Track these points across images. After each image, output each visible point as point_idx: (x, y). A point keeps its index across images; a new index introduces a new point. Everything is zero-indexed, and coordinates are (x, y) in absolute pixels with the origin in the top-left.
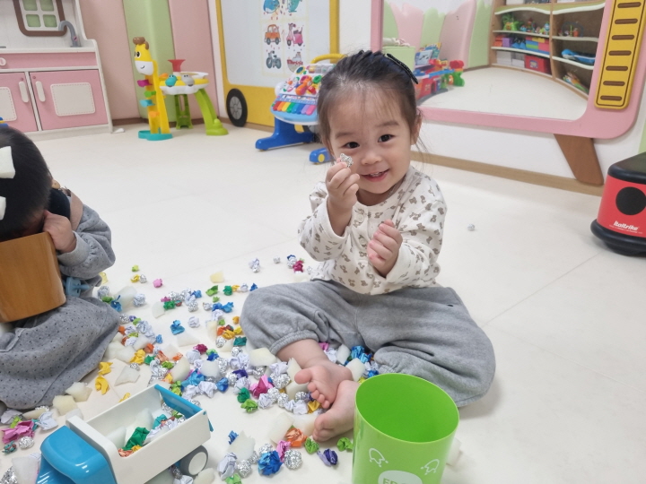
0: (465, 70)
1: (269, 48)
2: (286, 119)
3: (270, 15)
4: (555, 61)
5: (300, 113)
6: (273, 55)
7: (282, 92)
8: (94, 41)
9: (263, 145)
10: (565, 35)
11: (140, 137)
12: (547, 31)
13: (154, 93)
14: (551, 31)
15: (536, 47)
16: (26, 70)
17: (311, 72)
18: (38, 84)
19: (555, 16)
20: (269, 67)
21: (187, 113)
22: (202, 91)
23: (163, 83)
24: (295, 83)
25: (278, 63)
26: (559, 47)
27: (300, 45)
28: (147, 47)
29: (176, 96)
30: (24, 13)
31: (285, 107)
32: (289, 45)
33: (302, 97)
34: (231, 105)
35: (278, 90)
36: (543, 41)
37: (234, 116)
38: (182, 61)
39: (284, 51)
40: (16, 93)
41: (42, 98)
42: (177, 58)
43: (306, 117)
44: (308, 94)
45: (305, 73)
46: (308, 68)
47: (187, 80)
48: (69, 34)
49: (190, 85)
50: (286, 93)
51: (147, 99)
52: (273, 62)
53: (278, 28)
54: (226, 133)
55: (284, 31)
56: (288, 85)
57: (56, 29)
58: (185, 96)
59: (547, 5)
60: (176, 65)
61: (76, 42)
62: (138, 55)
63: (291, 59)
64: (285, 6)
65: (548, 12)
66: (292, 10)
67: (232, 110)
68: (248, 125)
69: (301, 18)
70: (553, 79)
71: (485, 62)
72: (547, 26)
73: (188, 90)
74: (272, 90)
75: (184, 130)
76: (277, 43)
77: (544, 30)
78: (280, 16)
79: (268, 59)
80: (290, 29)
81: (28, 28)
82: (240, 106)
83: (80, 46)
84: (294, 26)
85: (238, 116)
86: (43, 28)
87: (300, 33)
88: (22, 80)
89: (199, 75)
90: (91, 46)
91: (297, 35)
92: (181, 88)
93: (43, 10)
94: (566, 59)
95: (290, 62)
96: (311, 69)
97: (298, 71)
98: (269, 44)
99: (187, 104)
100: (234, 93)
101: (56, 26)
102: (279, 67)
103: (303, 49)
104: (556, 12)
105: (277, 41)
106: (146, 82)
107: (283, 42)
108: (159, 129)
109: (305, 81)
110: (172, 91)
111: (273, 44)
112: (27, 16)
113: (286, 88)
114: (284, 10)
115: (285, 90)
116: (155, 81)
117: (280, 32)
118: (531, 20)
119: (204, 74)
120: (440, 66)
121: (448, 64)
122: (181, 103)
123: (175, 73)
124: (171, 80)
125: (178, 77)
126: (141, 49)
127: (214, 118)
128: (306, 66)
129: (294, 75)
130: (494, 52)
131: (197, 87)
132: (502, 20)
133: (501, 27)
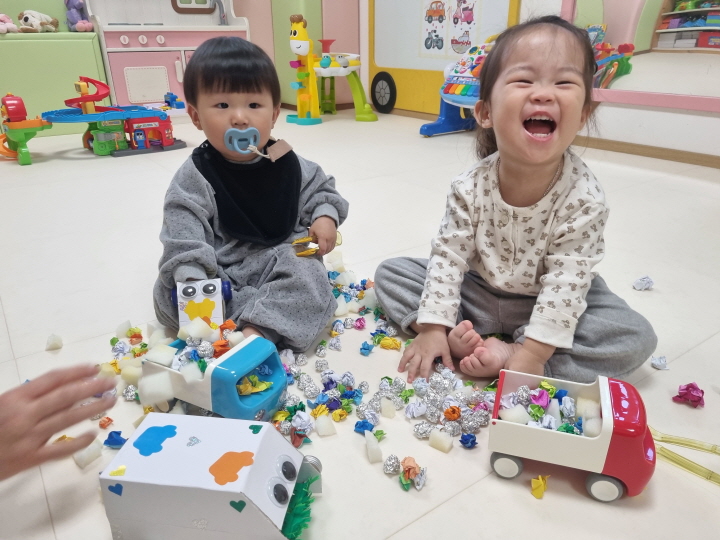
0: (635, 54)
1: (430, 27)
2: (453, 101)
6: (433, 34)
7: (453, 74)
8: (245, 19)
9: (428, 132)
11: (288, 121)
13: (308, 75)
16: (183, 49)
20: (428, 48)
21: (332, 97)
22: (354, 73)
23: (318, 64)
24: (469, 64)
25: (440, 44)
27: (469, 23)
28: (305, 26)
29: (323, 78)
31: (459, 90)
32: (456, 23)
34: (377, 89)
35: (448, 71)
37: (380, 102)
38: (333, 41)
40: (172, 72)
42: (325, 38)
45: (480, 53)
46: (483, 47)
47: (341, 61)
48: (217, 11)
49: (345, 67)
50: (459, 74)
51: (298, 81)
52: (433, 42)
53: (443, 5)
54: (376, 120)
55: (451, 8)
56: (460, 66)
57: (207, 6)
58: (332, 78)
60: (326, 45)
61: (223, 20)
62: (295, 34)
63: (457, 38)
67: (377, 95)
68: (395, 111)
71: (648, 47)
73: (342, 72)
74: (442, 73)
75: (327, 116)
76: (441, 22)
79: (428, 39)
80: (459, 6)
81: (180, 5)
82: (388, 90)
83: (228, 24)
85: (384, 101)
86: (194, 5)
87: (471, 10)
88: (178, 58)
89: (352, 56)
90: (243, 25)
91: (467, 12)
92: (336, 70)
95: (454, 42)
97: (472, 51)
98: (430, 22)
99: (332, 88)
100: (383, 77)
101: (205, 3)
102: (440, 48)
103: (472, 28)
105: (441, 19)
106: (299, 64)
107: (448, 20)
108: (309, 113)
110: (326, 73)
111: (436, 23)
113: (458, 69)
115: (456, 72)
116: (310, 61)
117: (446, 7)
119: (356, 56)
120: (608, 51)
121: (616, 48)
122: (327, 86)
123: (324, 54)
124: (325, 61)
125: (332, 59)
126: (298, 27)
127: (365, 103)
128: (480, 46)
129: (466, 56)
130: (657, 37)
131: (351, 68)
132: (675, 1)
133: (674, 8)
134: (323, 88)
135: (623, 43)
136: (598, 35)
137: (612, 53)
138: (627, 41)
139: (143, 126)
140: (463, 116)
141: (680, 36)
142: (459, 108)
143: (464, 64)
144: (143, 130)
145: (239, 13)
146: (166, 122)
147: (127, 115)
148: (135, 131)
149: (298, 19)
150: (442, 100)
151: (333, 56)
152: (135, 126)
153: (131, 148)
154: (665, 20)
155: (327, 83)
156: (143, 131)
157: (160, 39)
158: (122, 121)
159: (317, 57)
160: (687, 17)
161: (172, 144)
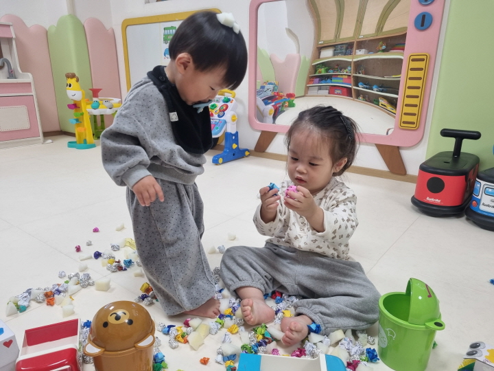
0: (296, 98)
4: (355, 89)
8: (30, 74)
10: (359, 73)
11: (69, 146)
12: (349, 71)
13: (82, 114)
14: (352, 71)
15: (341, 81)
19: (355, 62)
21: (103, 128)
23: (89, 106)
26: (357, 81)
28: (78, 81)
29: (95, 116)
36: (346, 77)
38: (100, 90)
42: (95, 87)
47: (107, 104)
48: (6, 67)
49: (110, 108)
51: (75, 118)
58: (102, 116)
59: (350, 56)
60: (95, 93)
61: (12, 74)
62: (70, 86)
65: (350, 60)
70: (354, 100)
72: (349, 68)
73: (109, 112)
77: (347, 70)
83: (16, 78)
89: (115, 100)
90: (28, 78)
92: (103, 110)
94: (360, 88)
104: (355, 60)
106: (75, 106)
108: (85, 140)
110: (96, 112)
116: (83, 105)
118: (338, 65)
119: (118, 100)
120: (281, 97)
121: (285, 95)
123: (95, 99)
124: (95, 105)
125: (100, 102)
126: (73, 81)
130: (307, 88)
131: (115, 109)
132: (315, 68)
133: (315, 72)
134: (95, 122)
135: (289, 93)
137: (283, 97)
138: (291, 91)
141: (320, 88)
145: (24, 69)
149: (73, 76)
151: (101, 100)
154: (311, 79)
155: (99, 120)
159: (89, 101)
160: (322, 78)
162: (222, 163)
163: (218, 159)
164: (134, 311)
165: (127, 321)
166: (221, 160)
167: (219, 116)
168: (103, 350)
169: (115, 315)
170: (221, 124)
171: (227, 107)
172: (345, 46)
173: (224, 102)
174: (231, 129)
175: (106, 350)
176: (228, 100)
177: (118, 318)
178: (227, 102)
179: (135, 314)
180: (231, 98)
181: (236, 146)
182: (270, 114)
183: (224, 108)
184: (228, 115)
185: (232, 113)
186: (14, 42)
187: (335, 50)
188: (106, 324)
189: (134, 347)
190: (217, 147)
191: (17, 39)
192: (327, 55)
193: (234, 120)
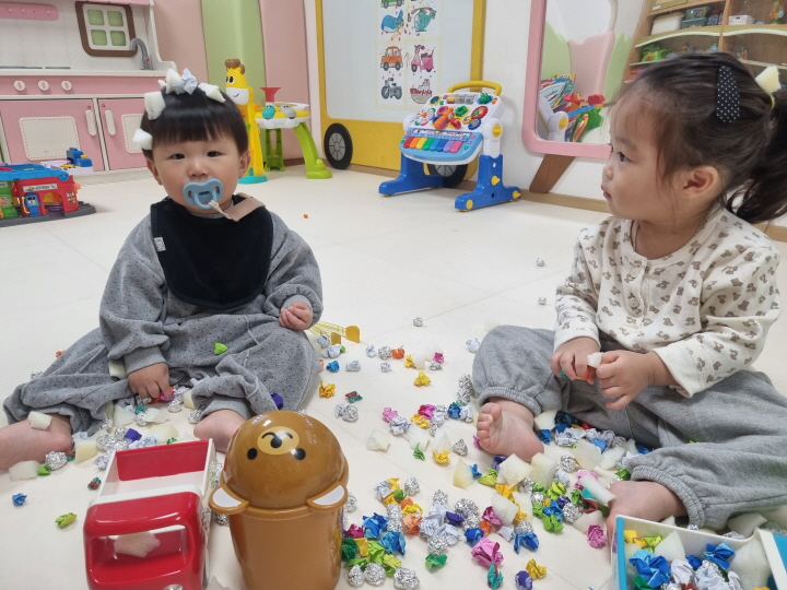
1: (387, 75)
2: (415, 156)
3: (390, 35)
5: (442, 150)
6: (391, 83)
7: (413, 126)
8: (172, 63)
9: (388, 190)
16: (95, 96)
17: (449, 103)
18: (108, 114)
19: (726, 38)
20: (386, 97)
21: (279, 151)
22: (303, 124)
23: (260, 114)
24: (430, 116)
25: (398, 93)
27: (429, 71)
28: (243, 72)
29: (268, 131)
30: (89, 28)
31: (420, 144)
32: (414, 71)
33: (442, 131)
34: (331, 143)
35: (408, 123)
37: (334, 156)
38: (277, 89)
39: (406, 79)
40: (82, 123)
41: (112, 131)
42: (269, 86)
43: (449, 155)
44: (450, 128)
45: (442, 103)
46: (445, 97)
47: (287, 111)
48: (139, 54)
49: (292, 118)
50: (419, 127)
52: (390, 91)
53: (399, 51)
54: (331, 176)
55: (408, 54)
56: (421, 118)
57: (126, 48)
58: (278, 130)
59: (716, 28)
60: (270, 94)
61: (147, 64)
62: (231, 80)
63: (416, 87)
64: (411, 24)
65: (717, 34)
66: (421, 28)
67: (331, 151)
68: (352, 167)
69: (431, 39)
72: (714, 49)
73: (288, 124)
74: (401, 125)
75: (274, 173)
76: (398, 69)
78: (403, 36)
79: (385, 88)
80: (417, 52)
81: (93, 47)
82: (343, 144)
83: (152, 69)
84: (423, 48)
85: (340, 155)
86: (110, 47)
87: (431, 56)
88: (89, 108)
89: (300, 106)
91: (426, 59)
92: (281, 121)
93: (111, 25)
95: (413, 91)
96: (450, 99)
97: (433, 101)
98: (386, 69)
99: (279, 141)
100: (336, 129)
101: (125, 45)
102: (398, 98)
103: (433, 77)
104: (727, 34)
105: (398, 66)
107: (406, 67)
109: (445, 113)
110: (270, 124)
111: (393, 70)
112: (92, 31)
113: (419, 121)
114: (408, 29)
115: (417, 124)
116: (250, 112)
117: (403, 54)
118: (687, 44)
119: (304, 106)
120: (578, 103)
121: (586, 99)
122: (273, 139)
123: (268, 104)
124: (268, 112)
125: (276, 109)
126: (235, 73)
127: (316, 158)
128: (441, 96)
129: (427, 106)
131: (299, 120)
132: (642, 52)
133: (641, 59)
134: (268, 141)
135: (593, 94)
136: (566, 86)
137: (582, 104)
138: (596, 92)
139: (35, 188)
140: (427, 172)
142: (422, 164)
143: (425, 115)
144: (36, 193)
145: (165, 57)
146: (68, 184)
147: (15, 175)
148: (26, 195)
149: (236, 64)
150: (403, 156)
151: (278, 106)
152: (26, 189)
153: (20, 215)
154: (633, 70)
155: (273, 136)
156: (38, 195)
157: (66, 85)
158: (9, 183)
159: (259, 107)
161: (77, 209)
162: (473, 209)
163: (466, 201)
164: (308, 434)
165: (294, 452)
166: (470, 204)
167: (471, 127)
168: (247, 503)
169: (271, 437)
170: (474, 141)
171: (486, 111)
172: (705, 9)
173: (481, 102)
174: (490, 149)
175: (250, 505)
176: (488, 99)
177: (276, 443)
178: (486, 103)
179: (312, 440)
180: (494, 96)
181: (499, 180)
182: (561, 127)
183: (481, 112)
184: (487, 124)
185: (495, 120)
186: (151, 12)
187: (684, 19)
188: (253, 453)
189: (306, 504)
190: (462, 184)
191: (156, 8)
192: (667, 28)
193: (496, 134)
